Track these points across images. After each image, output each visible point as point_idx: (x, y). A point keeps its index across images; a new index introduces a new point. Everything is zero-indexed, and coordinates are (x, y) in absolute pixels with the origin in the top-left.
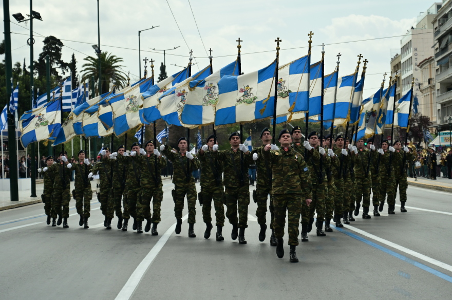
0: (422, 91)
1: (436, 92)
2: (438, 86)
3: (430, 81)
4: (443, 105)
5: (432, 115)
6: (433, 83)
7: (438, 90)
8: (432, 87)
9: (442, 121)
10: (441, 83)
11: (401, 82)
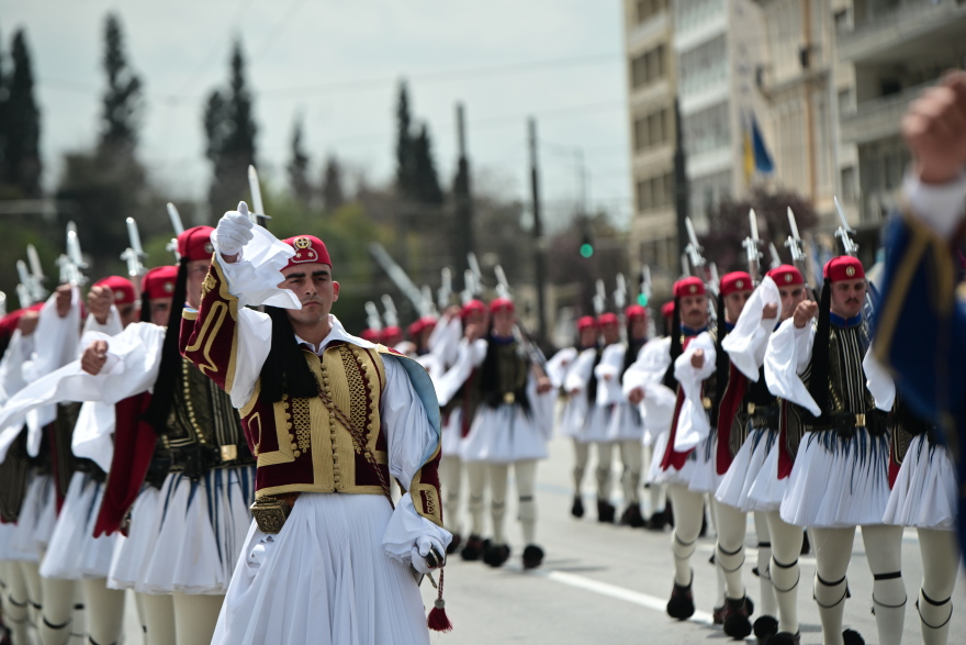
0: (770, 97)
1: (833, 99)
2: (844, 77)
3: (805, 57)
4: (866, 150)
5: (814, 183)
6: (819, 63)
7: (843, 93)
8: (816, 81)
9: (865, 211)
10: (861, 67)
11: (672, 63)
